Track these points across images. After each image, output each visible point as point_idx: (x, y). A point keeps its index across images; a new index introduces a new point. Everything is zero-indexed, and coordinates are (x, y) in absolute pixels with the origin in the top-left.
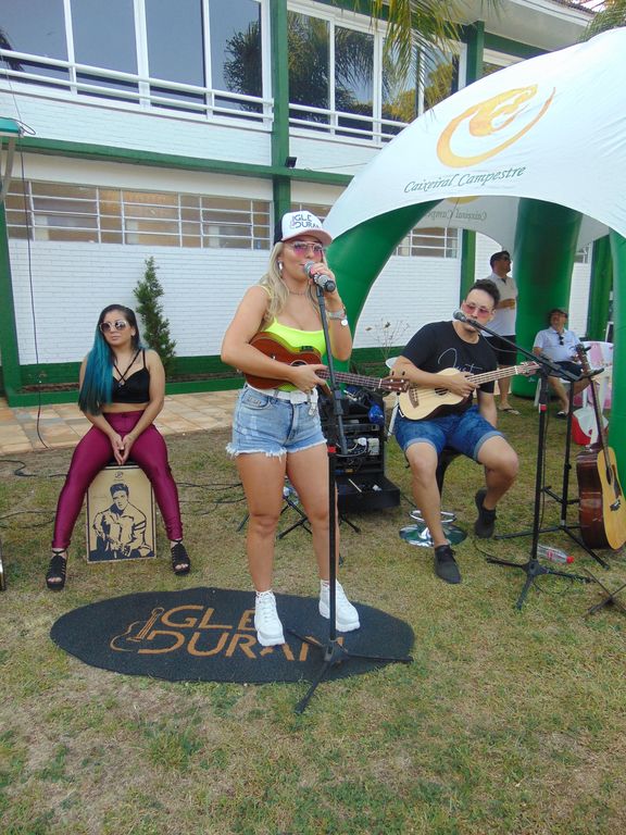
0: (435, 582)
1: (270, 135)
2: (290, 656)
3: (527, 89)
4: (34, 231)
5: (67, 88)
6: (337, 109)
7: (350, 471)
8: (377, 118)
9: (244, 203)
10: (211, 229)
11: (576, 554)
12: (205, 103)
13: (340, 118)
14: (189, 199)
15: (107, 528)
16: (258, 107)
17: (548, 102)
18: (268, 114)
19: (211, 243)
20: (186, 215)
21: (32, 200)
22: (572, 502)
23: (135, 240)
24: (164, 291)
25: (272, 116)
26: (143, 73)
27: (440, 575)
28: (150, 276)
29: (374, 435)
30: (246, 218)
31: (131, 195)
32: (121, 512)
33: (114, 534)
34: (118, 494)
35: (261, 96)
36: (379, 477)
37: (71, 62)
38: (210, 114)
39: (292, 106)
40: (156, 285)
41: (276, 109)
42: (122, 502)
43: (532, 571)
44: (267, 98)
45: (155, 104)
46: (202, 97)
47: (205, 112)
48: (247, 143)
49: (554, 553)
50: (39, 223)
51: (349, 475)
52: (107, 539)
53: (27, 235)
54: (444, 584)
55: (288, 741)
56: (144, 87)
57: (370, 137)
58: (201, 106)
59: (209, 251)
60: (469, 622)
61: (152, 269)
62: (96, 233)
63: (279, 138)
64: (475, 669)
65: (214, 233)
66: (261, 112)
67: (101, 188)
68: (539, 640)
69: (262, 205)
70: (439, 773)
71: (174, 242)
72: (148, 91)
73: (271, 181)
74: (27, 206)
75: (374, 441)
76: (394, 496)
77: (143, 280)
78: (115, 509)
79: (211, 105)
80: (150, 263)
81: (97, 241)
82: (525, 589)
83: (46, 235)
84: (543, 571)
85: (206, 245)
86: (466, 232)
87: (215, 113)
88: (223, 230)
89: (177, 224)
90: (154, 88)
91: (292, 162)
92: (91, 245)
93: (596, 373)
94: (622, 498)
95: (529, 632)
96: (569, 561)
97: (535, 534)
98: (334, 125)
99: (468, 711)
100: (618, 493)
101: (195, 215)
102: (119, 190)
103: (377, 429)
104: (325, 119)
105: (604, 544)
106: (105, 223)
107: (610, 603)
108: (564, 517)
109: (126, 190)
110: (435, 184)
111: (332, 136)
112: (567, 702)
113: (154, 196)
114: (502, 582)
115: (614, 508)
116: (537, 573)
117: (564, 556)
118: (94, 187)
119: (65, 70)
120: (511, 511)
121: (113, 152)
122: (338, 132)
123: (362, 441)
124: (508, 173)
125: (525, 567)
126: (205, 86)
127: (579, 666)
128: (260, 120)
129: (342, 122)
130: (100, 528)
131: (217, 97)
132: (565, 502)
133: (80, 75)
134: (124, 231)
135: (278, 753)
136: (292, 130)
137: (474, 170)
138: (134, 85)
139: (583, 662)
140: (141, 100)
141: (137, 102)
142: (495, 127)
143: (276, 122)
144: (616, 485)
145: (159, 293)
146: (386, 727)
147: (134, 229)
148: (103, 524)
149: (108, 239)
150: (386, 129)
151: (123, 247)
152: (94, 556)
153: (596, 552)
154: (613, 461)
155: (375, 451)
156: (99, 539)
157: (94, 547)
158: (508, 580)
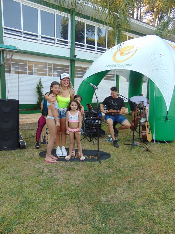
0: (114, 147)
1: (70, 49)
2: (88, 158)
3: (132, 46)
4: (11, 71)
5: (21, 36)
6: (86, 44)
7: (94, 128)
8: (96, 46)
9: (63, 66)
10: (55, 72)
11: (141, 143)
12: (54, 41)
13: (87, 46)
14: (50, 64)
15: (45, 137)
16: (67, 43)
17: (137, 49)
18: (70, 44)
19: (55, 75)
20: (49, 68)
21: (11, 63)
22: (141, 133)
23: (36, 74)
24: (44, 87)
25: (71, 45)
26: (39, 34)
27: (114, 146)
28: (40, 83)
29: (99, 120)
30: (64, 69)
31: (35, 63)
32: (48, 134)
33: (46, 139)
34: (47, 130)
35: (68, 40)
36: (100, 129)
37: (22, 30)
38: (55, 44)
39: (76, 42)
40: (41, 86)
41: (72, 43)
42: (48, 132)
43: (133, 145)
44: (69, 40)
45: (42, 41)
46: (54, 40)
47: (54, 43)
48: (64, 51)
49: (137, 143)
50: (13, 69)
51: (94, 129)
52: (45, 139)
53: (9, 72)
54: (116, 148)
55: (90, 168)
56: (39, 37)
57: (94, 51)
58: (53, 42)
59: (54, 77)
60: (121, 153)
61: (40, 81)
62: (27, 72)
63: (72, 50)
64: (122, 159)
65: (56, 73)
66: (68, 44)
67: (28, 61)
68: (134, 155)
69: (68, 66)
70: (117, 171)
71: (46, 75)
72: (41, 38)
73: (70, 61)
74: (10, 65)
75: (100, 121)
76: (104, 133)
77: (38, 84)
78: (46, 133)
79: (56, 42)
80: (40, 80)
81: (27, 74)
82: (131, 148)
83: (14, 72)
84: (135, 145)
85: (54, 76)
86: (117, 75)
87: (57, 43)
88: (58, 72)
89: (47, 70)
90: (42, 37)
91: (75, 56)
92: (25, 75)
93: (145, 106)
94: (150, 132)
95: (132, 154)
96: (140, 144)
97: (133, 140)
98: (85, 47)
99: (121, 164)
100: (150, 131)
101: (51, 68)
102: (33, 62)
103: (100, 119)
104: (83, 46)
105: (147, 141)
106: (29, 70)
107: (147, 150)
108: (139, 136)
109: (34, 62)
110: (113, 66)
111: (85, 50)
112: (138, 163)
113: (41, 63)
114: (127, 147)
115: (149, 134)
116: (134, 146)
117: (139, 143)
118: (27, 61)
119: (21, 32)
120: (128, 137)
121: (32, 53)
122: (86, 49)
123: (97, 121)
124: (128, 65)
125: (131, 145)
126: (54, 37)
127: (141, 159)
128: (68, 46)
129: (88, 47)
130: (43, 137)
131: (57, 40)
132: (139, 133)
133: (24, 33)
134: (33, 72)
135: (89, 170)
136: (76, 48)
137: (121, 63)
138: (37, 36)
139: (142, 158)
140: (39, 40)
141: (38, 40)
142: (125, 54)
143: (72, 46)
144: (149, 129)
145: (42, 87)
146: (107, 167)
147: (36, 71)
148: (44, 136)
149: (30, 74)
150: (98, 49)
151: (33, 76)
152: (42, 143)
153: (145, 142)
154: (149, 124)
155: (100, 123)
156: (43, 140)
157: (42, 141)
158: (128, 147)
